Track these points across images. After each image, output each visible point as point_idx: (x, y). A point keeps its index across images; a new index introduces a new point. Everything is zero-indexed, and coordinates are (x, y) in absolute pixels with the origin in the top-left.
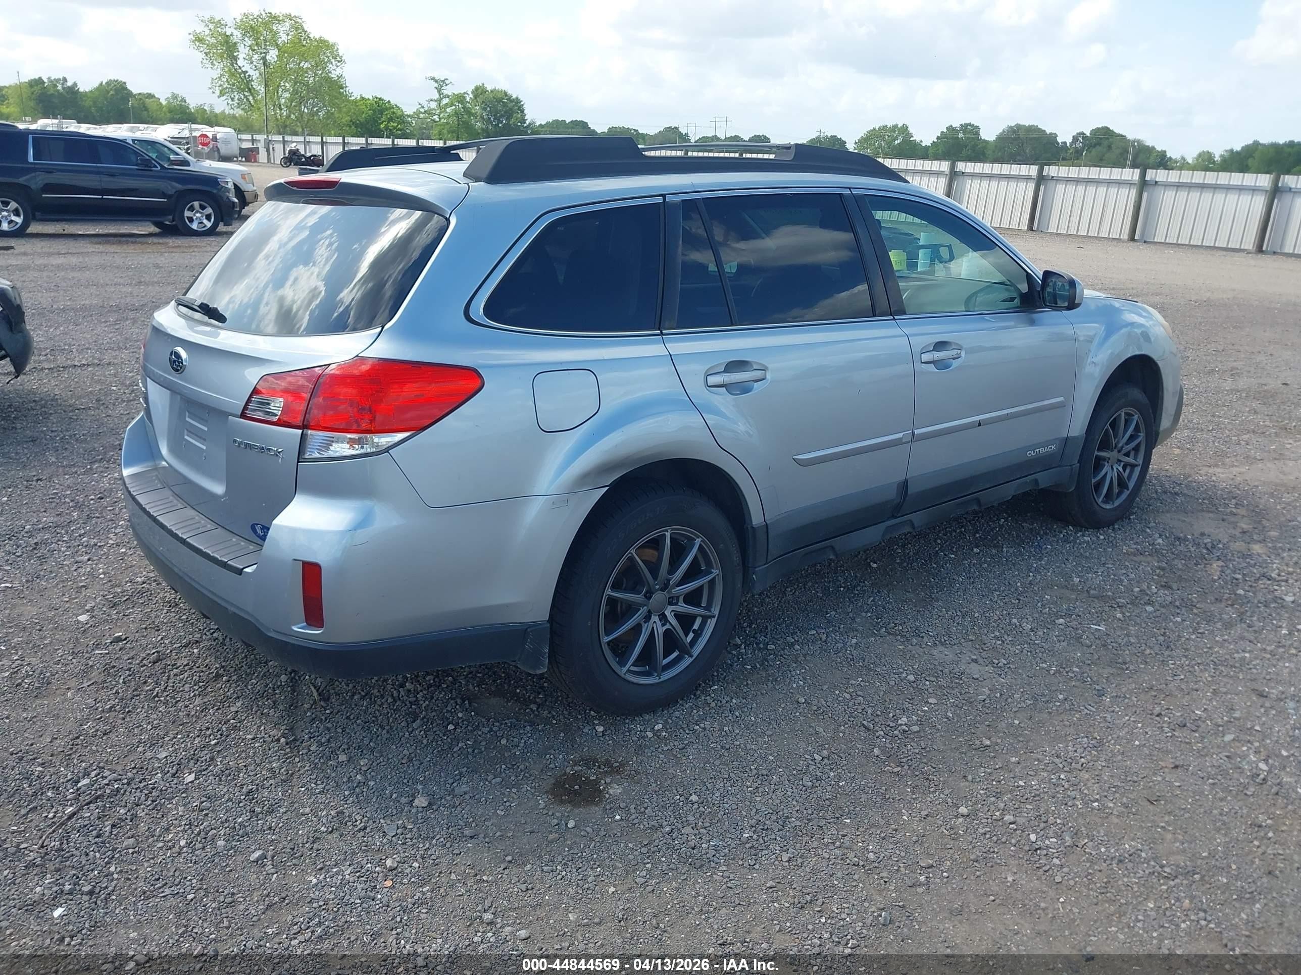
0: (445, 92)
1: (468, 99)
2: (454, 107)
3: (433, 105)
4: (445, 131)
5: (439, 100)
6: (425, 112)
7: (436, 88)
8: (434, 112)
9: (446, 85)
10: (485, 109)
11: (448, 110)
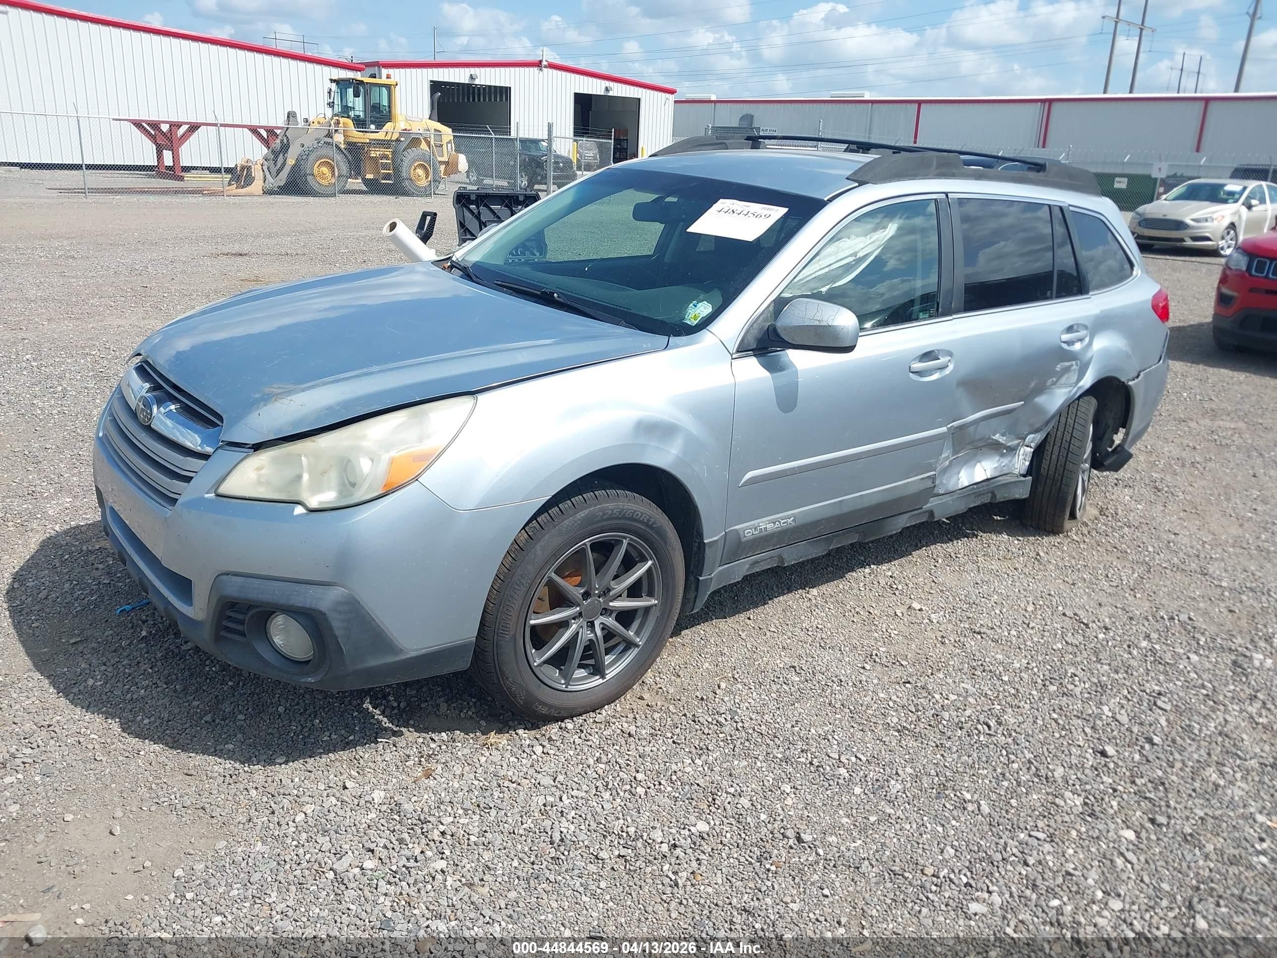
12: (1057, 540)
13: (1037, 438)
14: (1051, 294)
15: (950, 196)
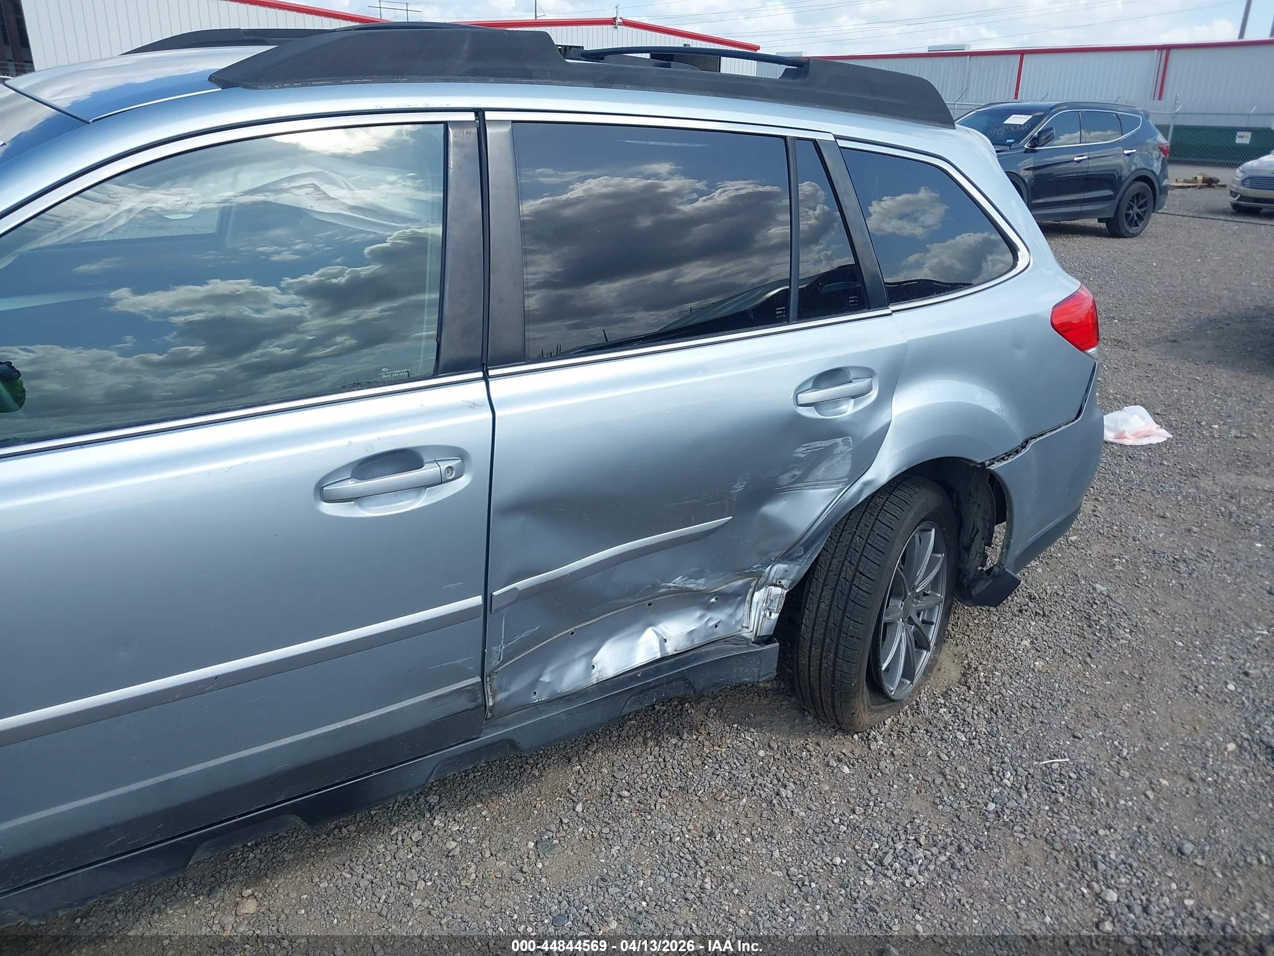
12: (849, 745)
13: (795, 570)
14: (787, 311)
15: (489, 116)
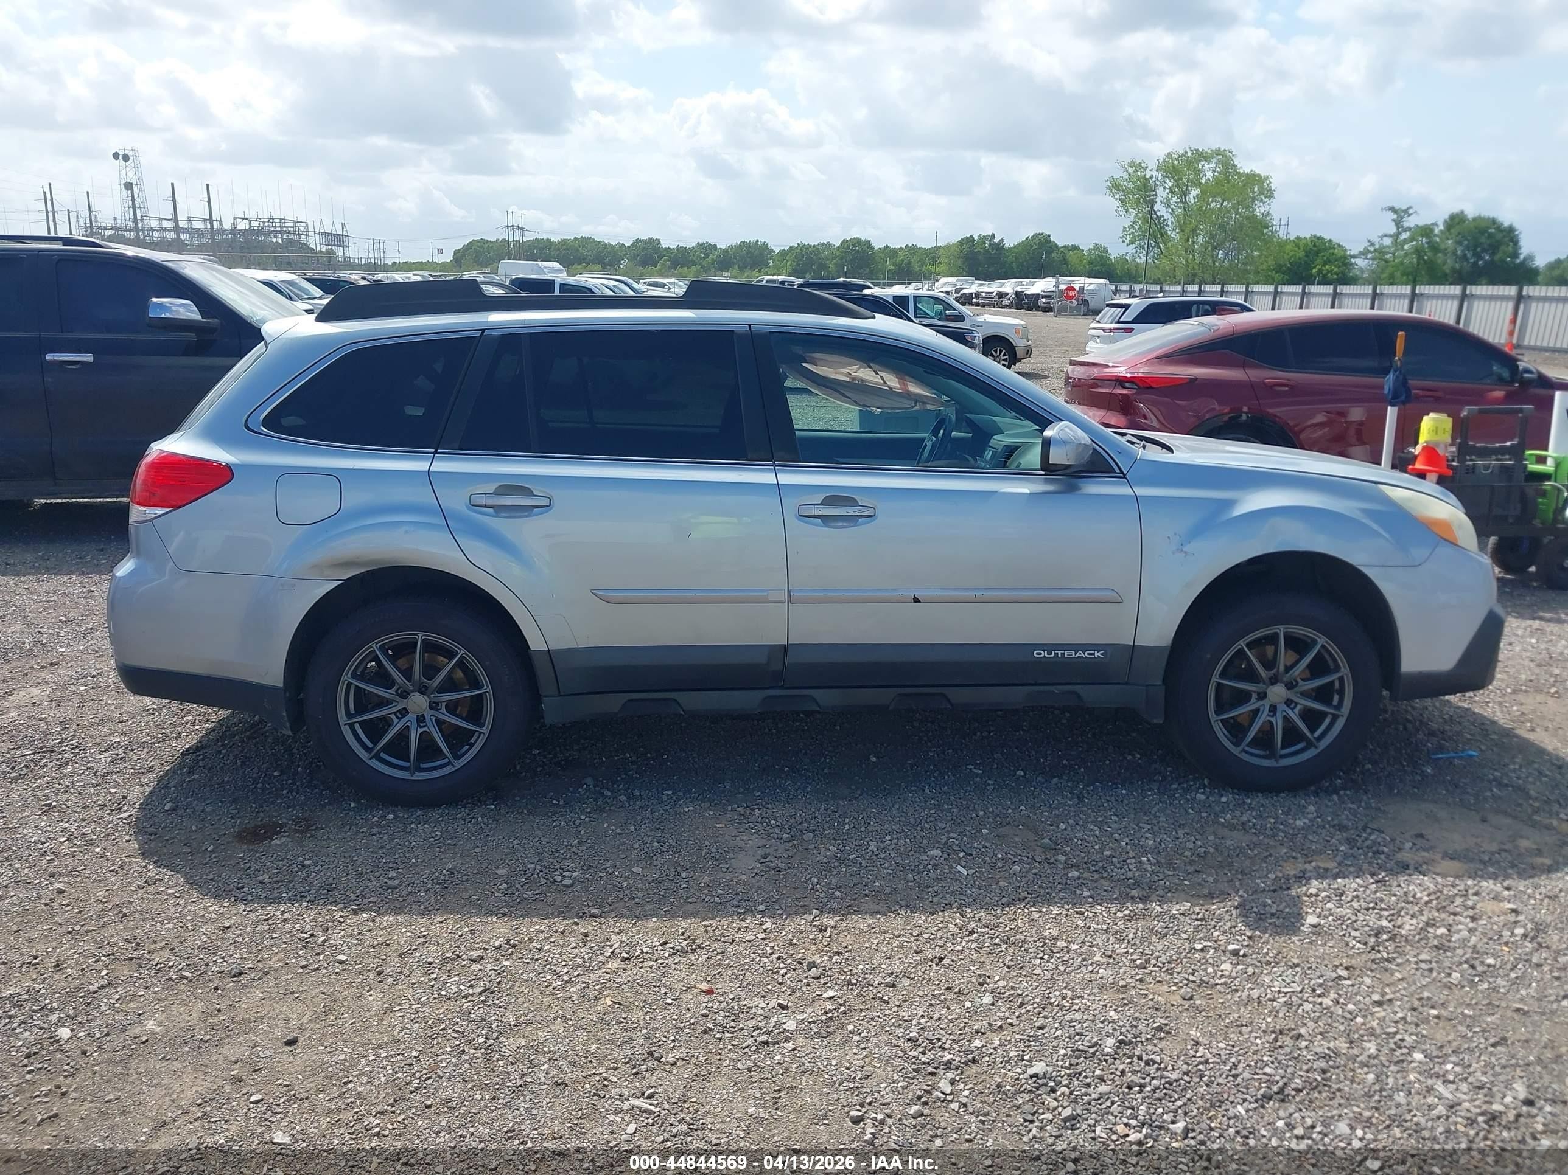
0: (1406, 225)
1: (1436, 231)
2: (1414, 243)
3: (1387, 242)
4: (1398, 274)
5: (1398, 234)
6: (1375, 250)
7: (1394, 220)
8: (1387, 250)
9: (1409, 215)
10: (1460, 243)
11: (1406, 247)
